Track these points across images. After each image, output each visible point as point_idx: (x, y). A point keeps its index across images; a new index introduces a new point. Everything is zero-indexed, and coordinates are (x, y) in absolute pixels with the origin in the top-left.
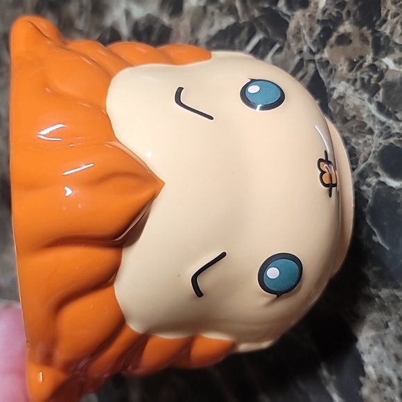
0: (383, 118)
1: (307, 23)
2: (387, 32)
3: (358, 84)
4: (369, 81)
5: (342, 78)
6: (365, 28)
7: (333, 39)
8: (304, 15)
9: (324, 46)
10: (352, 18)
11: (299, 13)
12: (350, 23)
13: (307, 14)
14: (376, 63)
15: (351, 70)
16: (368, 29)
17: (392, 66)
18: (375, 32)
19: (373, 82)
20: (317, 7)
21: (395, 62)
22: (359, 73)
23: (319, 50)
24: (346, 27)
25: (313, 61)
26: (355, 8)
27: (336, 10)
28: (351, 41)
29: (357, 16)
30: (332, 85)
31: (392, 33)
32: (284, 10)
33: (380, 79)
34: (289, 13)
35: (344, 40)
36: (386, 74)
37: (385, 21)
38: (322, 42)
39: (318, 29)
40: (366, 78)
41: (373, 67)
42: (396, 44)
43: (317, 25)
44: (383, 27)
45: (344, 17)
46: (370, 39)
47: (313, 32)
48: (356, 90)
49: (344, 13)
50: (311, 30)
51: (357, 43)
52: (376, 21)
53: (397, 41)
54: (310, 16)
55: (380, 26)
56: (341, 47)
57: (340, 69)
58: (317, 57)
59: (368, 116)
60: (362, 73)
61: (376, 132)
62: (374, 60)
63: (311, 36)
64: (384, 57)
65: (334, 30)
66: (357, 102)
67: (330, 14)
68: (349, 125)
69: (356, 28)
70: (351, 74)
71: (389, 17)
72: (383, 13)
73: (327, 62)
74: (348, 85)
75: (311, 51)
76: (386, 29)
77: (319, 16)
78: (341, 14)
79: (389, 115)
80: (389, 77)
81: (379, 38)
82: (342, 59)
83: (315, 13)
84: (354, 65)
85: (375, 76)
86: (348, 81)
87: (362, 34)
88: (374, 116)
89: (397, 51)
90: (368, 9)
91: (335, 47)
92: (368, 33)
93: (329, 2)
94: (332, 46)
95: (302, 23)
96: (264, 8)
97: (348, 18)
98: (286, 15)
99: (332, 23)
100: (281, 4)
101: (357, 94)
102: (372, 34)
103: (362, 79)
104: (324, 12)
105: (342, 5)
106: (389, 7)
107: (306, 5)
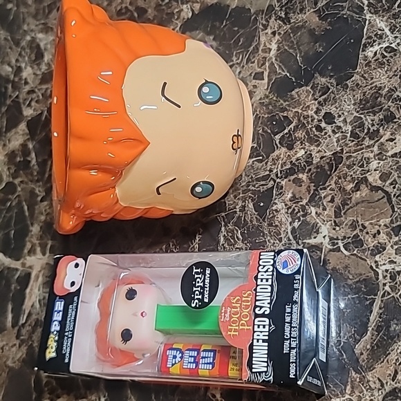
0: (291, 238)
1: (285, 158)
2: (323, 195)
3: (290, 211)
4: (297, 213)
5: (284, 201)
6: (313, 184)
7: (292, 178)
8: (286, 153)
9: (285, 178)
10: (310, 174)
11: (284, 150)
12: (307, 176)
13: (288, 153)
14: (307, 207)
15: (291, 201)
16: (314, 186)
17: (313, 214)
18: (316, 190)
19: (298, 215)
20: (296, 154)
21: (316, 213)
22: (294, 205)
23: (282, 177)
24: (303, 177)
25: (275, 181)
26: (315, 170)
27: (305, 163)
28: (301, 186)
29: (313, 176)
30: (276, 201)
31: (325, 197)
32: (278, 141)
33: (303, 216)
34: (279, 145)
35: (298, 182)
36: (308, 216)
37: (325, 189)
38: (287, 174)
39: (288, 166)
40: (297, 211)
41: (303, 208)
42: (323, 205)
43: (289, 163)
44: (322, 191)
45: (306, 171)
46: (312, 192)
47: (285, 166)
48: (287, 213)
49: (308, 168)
50: (285, 163)
51: (304, 188)
52: (321, 185)
53: (325, 204)
54: (289, 155)
55: (321, 189)
56: (294, 185)
57: (286, 195)
58: (278, 180)
59: (285, 231)
60: (296, 206)
61: (283, 242)
62: (307, 204)
63: (282, 167)
64: (312, 206)
65: (297, 173)
66: (284, 220)
67: (300, 163)
68: (272, 228)
69: (309, 181)
71: (329, 188)
72: (327, 184)
73: (282, 187)
74: (284, 207)
75: (277, 175)
76: (323, 193)
77: (294, 159)
78: (306, 168)
79: (295, 238)
80: (308, 218)
81: (316, 195)
82: (291, 191)
83: (293, 156)
84: (294, 199)
85: (302, 213)
86: (286, 205)
87: (309, 187)
88: (287, 232)
89: (321, 209)
90: (321, 176)
91: (291, 182)
92: (312, 188)
93: (304, 156)
94: (289, 181)
95: (282, 156)
96: (266, 132)
97: (307, 173)
98: (276, 144)
99: (298, 169)
100: (278, 137)
101: (286, 215)
102: (314, 190)
103: (294, 210)
104: (297, 160)
105: (309, 163)
106: (332, 183)
107: (290, 147)
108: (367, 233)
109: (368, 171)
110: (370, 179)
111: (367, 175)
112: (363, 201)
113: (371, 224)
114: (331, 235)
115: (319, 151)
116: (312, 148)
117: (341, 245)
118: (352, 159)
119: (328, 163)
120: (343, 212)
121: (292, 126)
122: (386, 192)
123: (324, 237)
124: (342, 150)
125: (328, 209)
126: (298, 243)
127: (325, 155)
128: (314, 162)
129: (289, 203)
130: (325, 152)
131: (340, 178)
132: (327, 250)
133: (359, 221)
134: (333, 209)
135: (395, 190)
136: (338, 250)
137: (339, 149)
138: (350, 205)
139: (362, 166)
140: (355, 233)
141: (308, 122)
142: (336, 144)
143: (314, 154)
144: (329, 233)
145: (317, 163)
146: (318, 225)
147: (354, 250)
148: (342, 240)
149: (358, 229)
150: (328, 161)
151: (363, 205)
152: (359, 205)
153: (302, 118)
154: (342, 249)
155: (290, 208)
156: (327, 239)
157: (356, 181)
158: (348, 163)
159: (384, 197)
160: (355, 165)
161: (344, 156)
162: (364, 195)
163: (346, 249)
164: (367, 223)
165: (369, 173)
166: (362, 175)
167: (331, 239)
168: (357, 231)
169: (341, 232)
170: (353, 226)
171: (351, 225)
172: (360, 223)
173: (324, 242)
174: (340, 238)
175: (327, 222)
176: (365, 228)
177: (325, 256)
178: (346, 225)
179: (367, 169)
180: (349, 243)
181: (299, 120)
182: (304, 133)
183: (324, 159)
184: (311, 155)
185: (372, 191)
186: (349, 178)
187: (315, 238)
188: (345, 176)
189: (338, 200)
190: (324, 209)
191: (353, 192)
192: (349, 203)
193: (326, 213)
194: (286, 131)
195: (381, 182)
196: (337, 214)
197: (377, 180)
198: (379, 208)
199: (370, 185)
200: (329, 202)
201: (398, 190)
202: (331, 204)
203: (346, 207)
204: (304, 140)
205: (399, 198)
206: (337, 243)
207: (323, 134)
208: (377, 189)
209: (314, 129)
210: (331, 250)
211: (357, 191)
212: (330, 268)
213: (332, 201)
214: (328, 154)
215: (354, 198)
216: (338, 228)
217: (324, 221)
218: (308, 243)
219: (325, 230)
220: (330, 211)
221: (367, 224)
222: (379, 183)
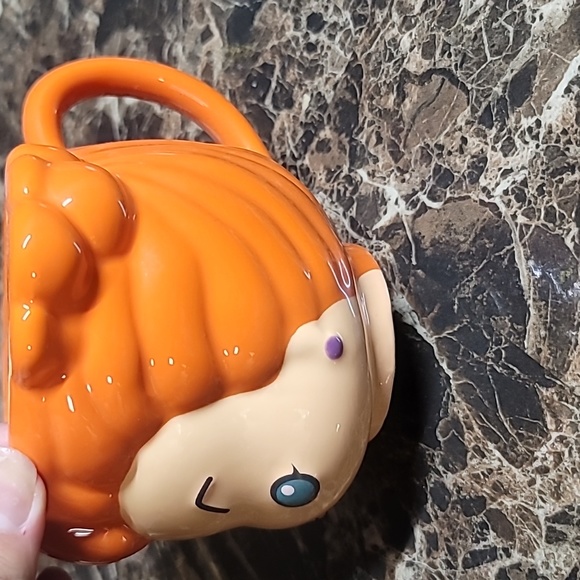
0: (355, 236)
1: (292, 125)
2: (363, 141)
3: (335, 196)
4: (345, 193)
5: (320, 189)
6: (343, 135)
7: (313, 145)
8: (289, 116)
9: (305, 152)
10: (332, 123)
11: (284, 113)
12: (331, 129)
13: (292, 115)
14: (352, 174)
15: (328, 181)
16: (346, 137)
17: (366, 179)
18: (352, 140)
19: (348, 194)
20: (301, 108)
21: (369, 174)
22: (336, 184)
23: (300, 155)
24: (326, 133)
25: (295, 167)
26: (336, 113)
27: (318, 113)
28: (330, 149)
29: (337, 122)
31: (367, 143)
32: (271, 108)
33: (354, 192)
34: (275, 112)
35: (324, 146)
36: (360, 187)
37: (361, 129)
38: (304, 147)
39: (301, 133)
40: (342, 190)
41: (349, 179)
42: (370, 154)
43: (299, 128)
44: (360, 136)
45: (326, 122)
46: (348, 148)
47: (297, 135)
48: (332, 202)
49: (325, 117)
50: (295, 133)
51: (335, 150)
52: (354, 128)
53: (372, 152)
54: (294, 117)
55: (357, 134)
56: (321, 154)
57: (319, 178)
58: (299, 163)
59: (342, 232)
60: (338, 184)
62: (350, 170)
63: (294, 140)
64: (358, 168)
65: (316, 135)
66: (334, 216)
67: (313, 117)
69: (336, 135)
70: (328, 184)
71: (366, 125)
72: (361, 120)
73: (308, 169)
74: (325, 196)
75: (293, 156)
76: (362, 138)
77: (302, 118)
78: (323, 118)
79: (360, 232)
80: (362, 190)
81: (356, 147)
82: (322, 167)
83: (299, 114)
84: (331, 175)
85: (350, 188)
86: (325, 192)
87: (340, 142)
88: (347, 232)
89: (371, 163)
90: (347, 115)
91: (316, 153)
92: (346, 141)
93: (312, 103)
94: (312, 153)
95: (286, 125)
96: (252, 105)
97: (328, 123)
98: (272, 114)
99: (314, 127)
100: (268, 101)
101: (333, 207)
102: (350, 142)
103: (339, 191)
104: (307, 114)
105: (324, 108)
106: (366, 114)
107: (290, 104)
108: (450, 153)
109: (403, 59)
110: (412, 67)
111: (404, 65)
112: (419, 110)
113: (447, 135)
114: (404, 193)
115: (328, 80)
116: (316, 83)
117: (423, 198)
118: (374, 58)
119: (347, 88)
120: (401, 146)
121: (277, 72)
122: (443, 71)
123: (396, 203)
124: (354, 55)
125: (380, 157)
126: (368, 238)
127: (336, 80)
128: (329, 101)
129: (327, 187)
130: (335, 75)
131: (372, 98)
132: (410, 219)
133: (430, 143)
134: (387, 151)
135: (453, 57)
136: (425, 208)
137: (349, 56)
138: (406, 129)
139: (392, 56)
140: (433, 165)
141: (294, 51)
142: (342, 53)
143: (322, 89)
144: (399, 191)
145: (333, 99)
146: (380, 190)
147: (446, 193)
148: (422, 189)
149: (434, 157)
150: (344, 86)
151: (422, 114)
152: (417, 119)
153: (283, 50)
154: (429, 203)
155: (332, 191)
156: (402, 203)
157: (395, 87)
158: (371, 68)
159: (443, 80)
160: (381, 63)
161: (361, 61)
162: (415, 98)
163: (434, 200)
164: (442, 137)
165: (406, 60)
166: (397, 70)
167: (407, 198)
168: (435, 160)
169: (413, 179)
170: (426, 157)
171: (421, 158)
172: (432, 145)
173: (399, 210)
174: (417, 188)
175: (389, 176)
176: (441, 147)
177: (412, 230)
178: (416, 161)
179: (399, 56)
180: (433, 186)
181: (281, 56)
182: (296, 70)
183: (339, 86)
184: (320, 93)
185: (424, 84)
186: (384, 89)
187: (385, 213)
188: (377, 88)
189: (386, 134)
190: (376, 160)
191: (399, 105)
192: (402, 126)
193: (380, 164)
194: (274, 85)
195: (427, 62)
196: (396, 155)
197: (421, 63)
198: (446, 102)
199: (416, 76)
200: (377, 144)
201: (456, 55)
202: (380, 146)
203: (402, 135)
204: (301, 80)
205: (464, 65)
206: (418, 200)
207: (319, 51)
208: (428, 74)
209: (305, 54)
210: (415, 217)
211: (403, 100)
212: (428, 244)
213: (380, 140)
214: (340, 74)
215: (405, 114)
216: (407, 176)
217: (384, 179)
218: (381, 228)
219: (392, 191)
220: (385, 158)
221: (442, 139)
222: (427, 64)
